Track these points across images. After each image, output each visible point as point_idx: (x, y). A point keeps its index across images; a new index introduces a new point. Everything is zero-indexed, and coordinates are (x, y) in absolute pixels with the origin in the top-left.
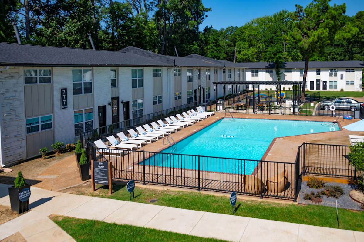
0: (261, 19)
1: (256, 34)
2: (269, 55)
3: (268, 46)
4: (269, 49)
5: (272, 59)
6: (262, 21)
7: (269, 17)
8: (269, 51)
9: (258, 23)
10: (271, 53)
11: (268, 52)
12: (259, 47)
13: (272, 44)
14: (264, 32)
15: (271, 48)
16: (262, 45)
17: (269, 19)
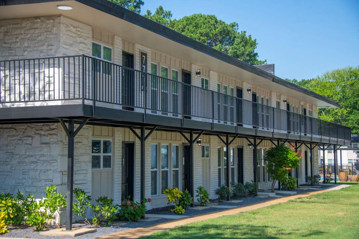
0: (338, 72)
1: (331, 95)
2: (351, 124)
3: (350, 113)
4: (352, 117)
5: (356, 129)
6: (341, 76)
7: (352, 70)
8: (352, 120)
9: (334, 77)
10: (355, 122)
11: (350, 121)
12: (336, 114)
13: (356, 111)
14: (343, 92)
15: (353, 116)
16: (340, 111)
17: (352, 72)
